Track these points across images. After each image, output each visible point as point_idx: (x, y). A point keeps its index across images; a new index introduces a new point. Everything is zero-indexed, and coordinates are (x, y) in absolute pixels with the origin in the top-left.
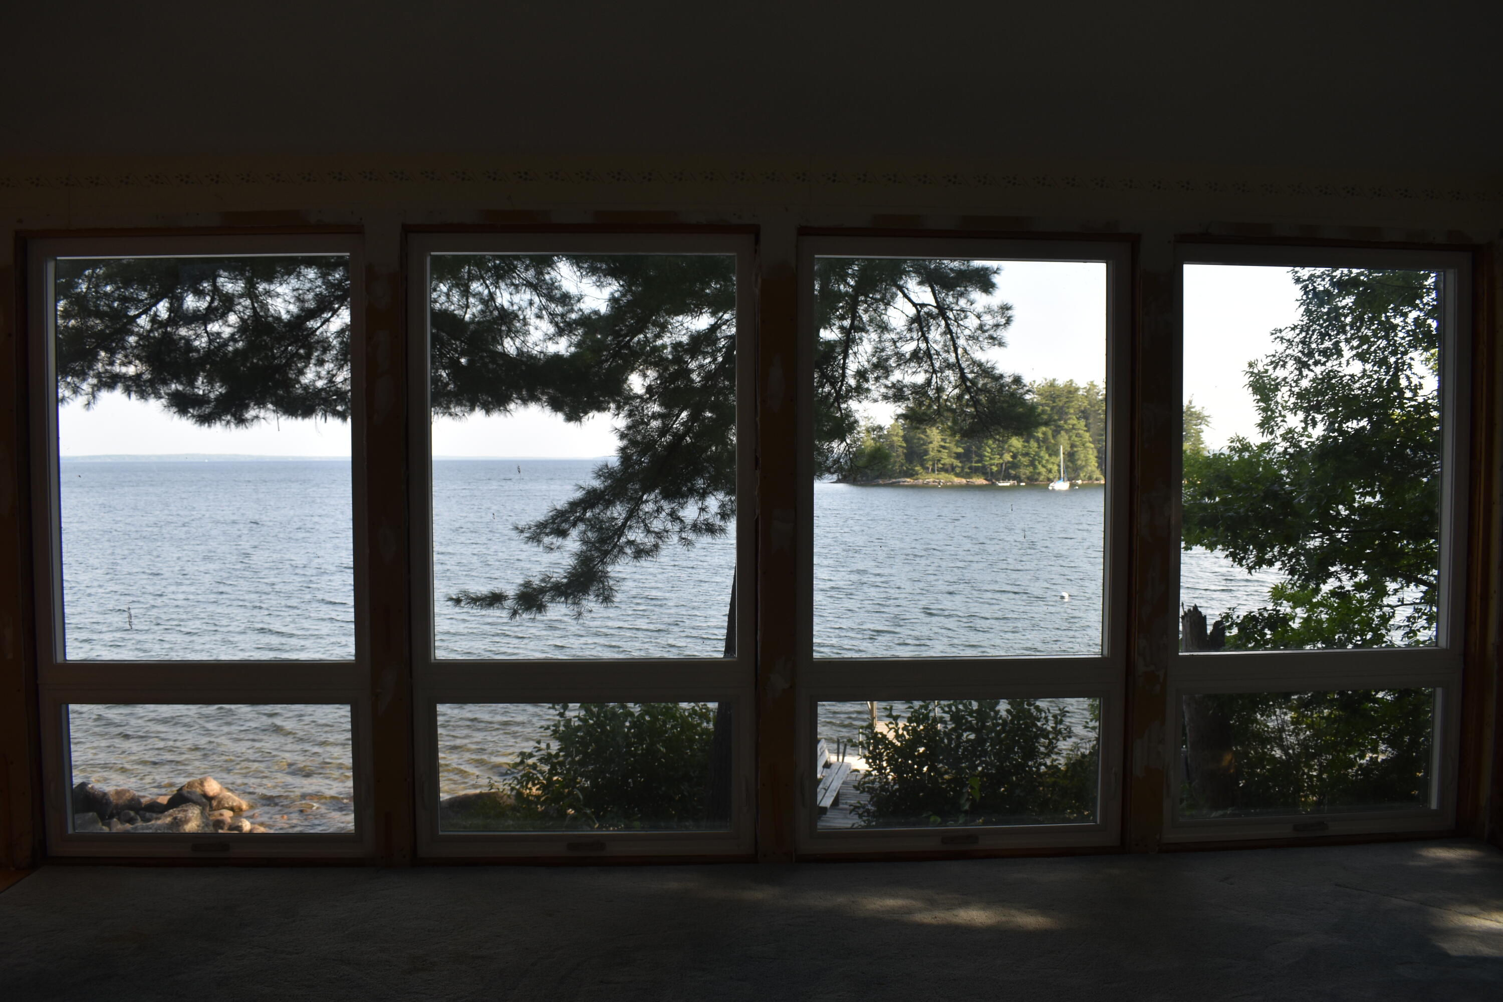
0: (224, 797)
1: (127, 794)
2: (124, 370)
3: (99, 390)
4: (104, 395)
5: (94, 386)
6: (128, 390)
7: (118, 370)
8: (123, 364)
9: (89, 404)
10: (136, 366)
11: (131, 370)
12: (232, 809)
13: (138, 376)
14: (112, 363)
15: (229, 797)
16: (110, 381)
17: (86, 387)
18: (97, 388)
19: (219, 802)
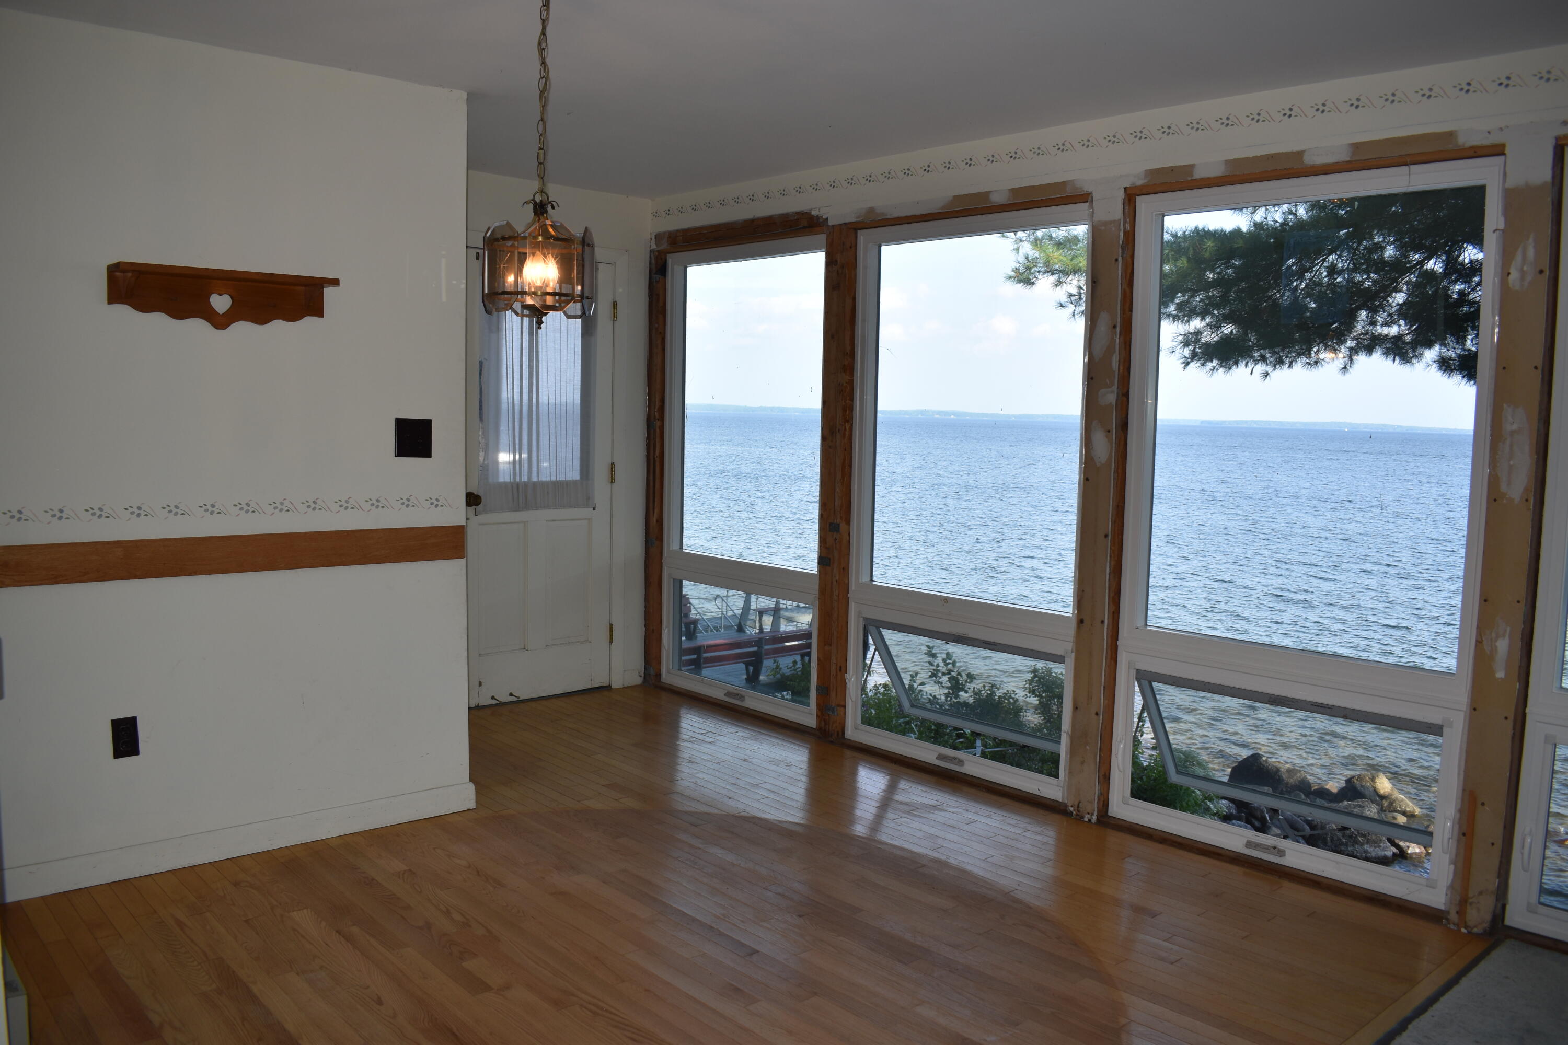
0: (1397, 799)
1: (1299, 775)
2: (1385, 331)
3: (1357, 353)
4: (1361, 359)
5: (1351, 349)
6: (1387, 353)
7: (1380, 331)
8: (1386, 324)
9: (1345, 368)
10: (1400, 326)
11: (1393, 330)
12: (1404, 813)
13: (1399, 338)
14: (1373, 323)
15: (1402, 800)
16: (1370, 344)
17: (1344, 351)
18: (1354, 351)
19: (1391, 803)
